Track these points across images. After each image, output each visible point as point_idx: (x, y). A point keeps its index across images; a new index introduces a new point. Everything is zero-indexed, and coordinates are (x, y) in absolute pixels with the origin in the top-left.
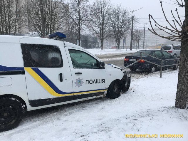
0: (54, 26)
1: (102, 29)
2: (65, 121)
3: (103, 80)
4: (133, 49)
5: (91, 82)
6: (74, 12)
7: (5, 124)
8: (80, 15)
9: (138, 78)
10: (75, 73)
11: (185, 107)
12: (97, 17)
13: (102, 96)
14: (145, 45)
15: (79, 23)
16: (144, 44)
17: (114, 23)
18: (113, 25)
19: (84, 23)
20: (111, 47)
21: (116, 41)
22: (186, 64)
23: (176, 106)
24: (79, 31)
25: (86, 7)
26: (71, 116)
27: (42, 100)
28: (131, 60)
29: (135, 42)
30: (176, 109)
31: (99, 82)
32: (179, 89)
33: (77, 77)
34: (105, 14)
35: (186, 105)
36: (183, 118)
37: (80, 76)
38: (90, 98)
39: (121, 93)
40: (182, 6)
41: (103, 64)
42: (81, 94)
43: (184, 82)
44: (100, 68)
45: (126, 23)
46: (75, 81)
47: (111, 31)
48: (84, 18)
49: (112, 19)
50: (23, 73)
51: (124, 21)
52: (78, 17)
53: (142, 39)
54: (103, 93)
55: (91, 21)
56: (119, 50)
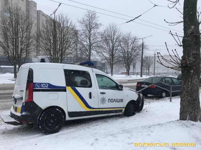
0: (65, 51)
1: (112, 55)
2: (94, 129)
3: (122, 100)
4: (143, 76)
5: (112, 101)
6: (85, 38)
7: (51, 128)
8: (91, 41)
9: (149, 103)
10: (101, 93)
11: (187, 119)
12: (108, 44)
13: (121, 113)
14: (156, 72)
15: (90, 49)
16: (154, 71)
17: (124, 50)
18: (123, 51)
19: (95, 49)
20: (120, 73)
21: (126, 67)
22: (185, 87)
23: (180, 119)
24: (90, 57)
25: (97, 34)
26: (98, 126)
27: (76, 112)
28: (143, 86)
29: (145, 69)
30: (180, 121)
31: (118, 101)
32: (181, 106)
33: (102, 96)
34: (114, 40)
35: (187, 117)
36: (185, 126)
37: (104, 96)
38: (111, 114)
39: (136, 112)
40: (181, 46)
41: (122, 86)
42: (104, 110)
43: (185, 100)
44: (119, 90)
45: (136, 50)
46: (100, 99)
47: (121, 57)
48: (95, 44)
49: (122, 46)
50: (65, 90)
51: (134, 48)
52: (89, 43)
53: (153, 65)
54: (121, 111)
55: (102, 47)
56: (129, 76)
